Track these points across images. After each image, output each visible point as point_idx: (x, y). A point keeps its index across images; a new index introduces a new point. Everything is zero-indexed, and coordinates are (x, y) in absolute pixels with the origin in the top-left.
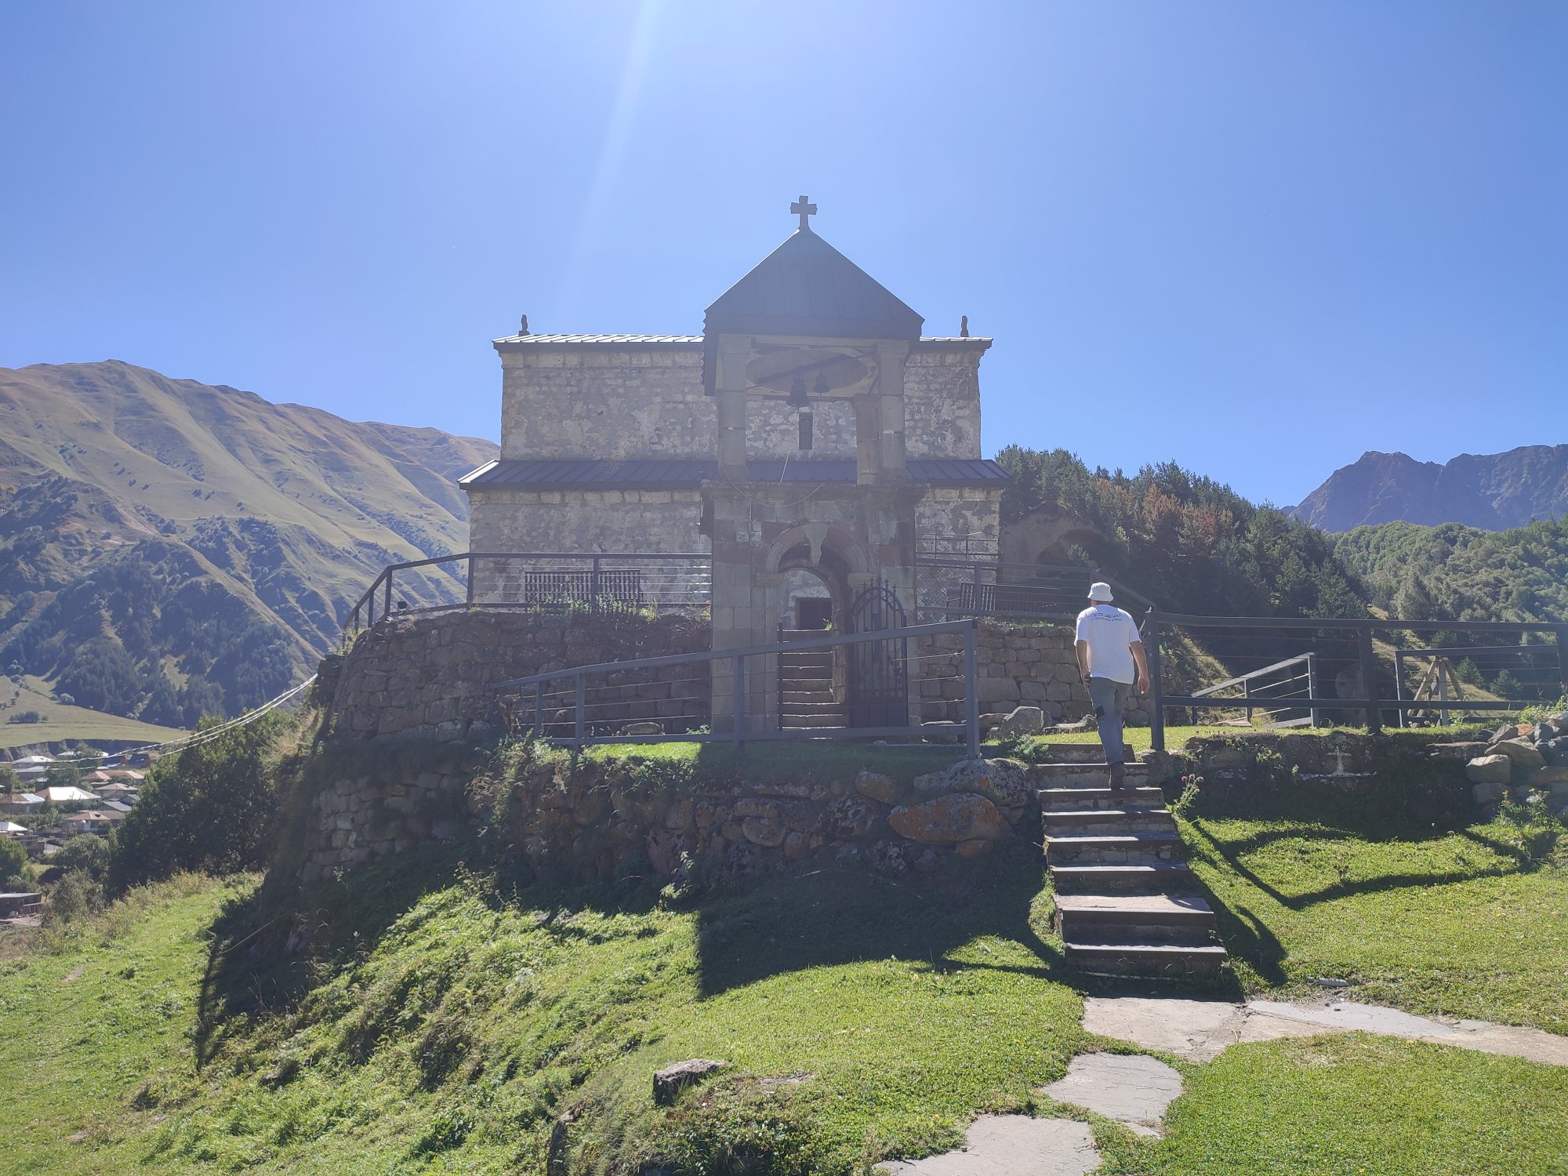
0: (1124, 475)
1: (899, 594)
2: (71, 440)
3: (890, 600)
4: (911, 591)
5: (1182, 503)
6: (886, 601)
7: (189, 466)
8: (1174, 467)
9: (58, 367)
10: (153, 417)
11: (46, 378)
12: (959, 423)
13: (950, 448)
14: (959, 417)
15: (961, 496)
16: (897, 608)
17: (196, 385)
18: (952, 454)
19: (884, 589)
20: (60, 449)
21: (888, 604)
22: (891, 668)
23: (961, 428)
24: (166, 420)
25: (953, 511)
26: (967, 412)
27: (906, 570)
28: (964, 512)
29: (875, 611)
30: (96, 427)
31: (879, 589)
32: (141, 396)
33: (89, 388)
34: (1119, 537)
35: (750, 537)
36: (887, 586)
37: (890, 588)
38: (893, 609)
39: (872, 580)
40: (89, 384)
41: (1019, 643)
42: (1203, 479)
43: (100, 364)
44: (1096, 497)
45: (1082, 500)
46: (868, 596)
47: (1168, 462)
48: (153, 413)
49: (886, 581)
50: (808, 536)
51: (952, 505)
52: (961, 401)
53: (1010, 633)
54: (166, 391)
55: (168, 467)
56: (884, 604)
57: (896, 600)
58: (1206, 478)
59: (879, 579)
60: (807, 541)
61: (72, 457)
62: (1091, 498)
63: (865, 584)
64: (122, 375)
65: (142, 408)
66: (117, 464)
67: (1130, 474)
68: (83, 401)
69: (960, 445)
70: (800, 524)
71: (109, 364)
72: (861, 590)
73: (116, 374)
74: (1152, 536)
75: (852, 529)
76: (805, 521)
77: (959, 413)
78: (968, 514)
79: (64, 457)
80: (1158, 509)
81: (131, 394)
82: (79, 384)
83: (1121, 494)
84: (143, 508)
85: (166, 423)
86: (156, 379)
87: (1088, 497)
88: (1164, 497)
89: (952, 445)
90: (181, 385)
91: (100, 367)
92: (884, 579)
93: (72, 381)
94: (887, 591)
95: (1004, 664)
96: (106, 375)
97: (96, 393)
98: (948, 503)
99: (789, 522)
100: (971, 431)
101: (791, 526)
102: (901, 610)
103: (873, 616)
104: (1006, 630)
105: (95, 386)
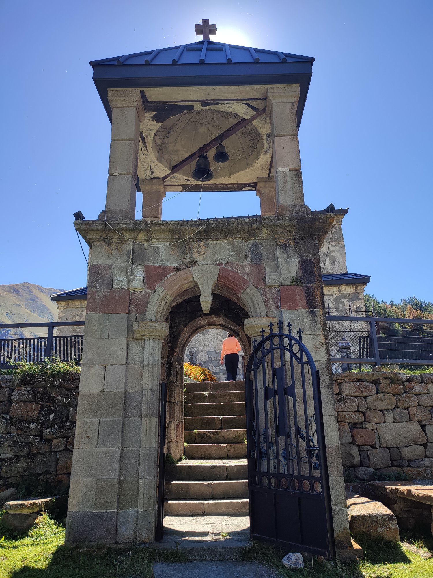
0: (394, 303)
1: (307, 342)
2: (10, 310)
3: (296, 349)
4: (322, 338)
5: (422, 312)
6: (291, 350)
7: (49, 318)
8: (415, 299)
9: (7, 286)
10: (38, 301)
11: (3, 290)
12: (333, 254)
13: (329, 268)
14: (333, 251)
15: (339, 291)
16: (305, 359)
17: (52, 290)
18: (330, 271)
19: (287, 336)
20: (6, 314)
21: (293, 355)
22: (303, 444)
23: (334, 257)
24: (42, 302)
25: (336, 299)
26: (337, 248)
27: (313, 314)
28: (342, 300)
29: (277, 364)
30: (19, 305)
31: (281, 336)
32: (34, 294)
33: (17, 292)
34: (397, 327)
35: (129, 282)
36: (290, 330)
37: (295, 335)
38: (300, 361)
39: (271, 325)
40: (17, 291)
41: (418, 388)
42: (428, 303)
43: (21, 284)
44: (385, 311)
45: (379, 313)
46: (267, 345)
47: (413, 297)
48: (38, 300)
49: (289, 325)
50: (196, 279)
51: (334, 296)
52: (333, 243)
53: (409, 380)
54: (42, 292)
55: (42, 318)
56: (287, 355)
57: (302, 349)
58: (429, 302)
59: (280, 323)
60: (196, 285)
61: (10, 316)
62: (383, 312)
63: (263, 331)
64: (28, 287)
65: (34, 299)
66: (25, 318)
67: (397, 302)
68: (15, 297)
69: (335, 266)
70: (187, 267)
71: (24, 284)
72: (259, 339)
73: (26, 287)
74: (411, 326)
75: (247, 269)
76: (193, 263)
77: (332, 249)
78: (345, 301)
79: (8, 316)
80: (413, 315)
81: (31, 294)
82: (14, 291)
83: (395, 310)
84: (33, 334)
85: (42, 303)
86: (39, 288)
87: (382, 311)
88: (414, 310)
89: (330, 266)
90: (47, 290)
91: (21, 285)
92: (286, 323)
93: (12, 290)
94: (290, 338)
95: (407, 408)
96: (23, 288)
97: (19, 294)
98: (332, 295)
99: (175, 265)
100: (341, 258)
101: (177, 269)
102: (310, 362)
103: (274, 371)
104: (404, 377)
105: (19, 291)
